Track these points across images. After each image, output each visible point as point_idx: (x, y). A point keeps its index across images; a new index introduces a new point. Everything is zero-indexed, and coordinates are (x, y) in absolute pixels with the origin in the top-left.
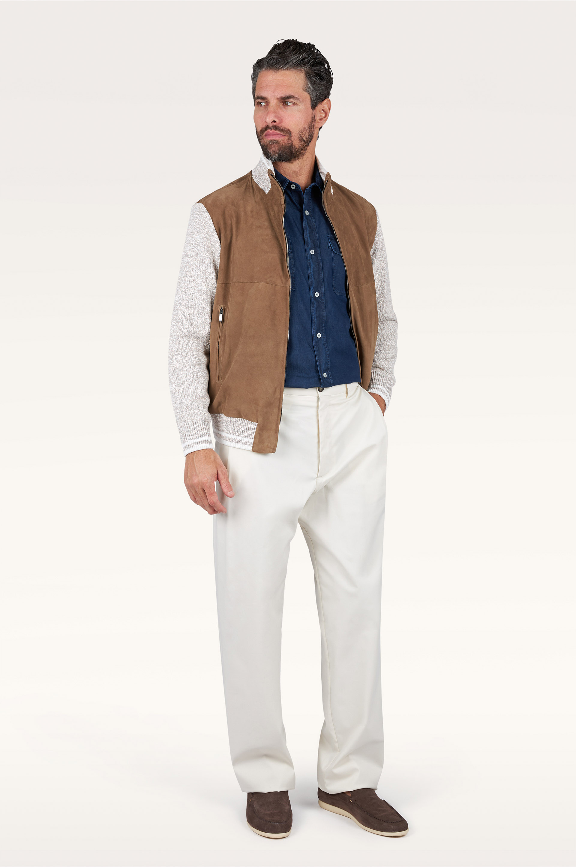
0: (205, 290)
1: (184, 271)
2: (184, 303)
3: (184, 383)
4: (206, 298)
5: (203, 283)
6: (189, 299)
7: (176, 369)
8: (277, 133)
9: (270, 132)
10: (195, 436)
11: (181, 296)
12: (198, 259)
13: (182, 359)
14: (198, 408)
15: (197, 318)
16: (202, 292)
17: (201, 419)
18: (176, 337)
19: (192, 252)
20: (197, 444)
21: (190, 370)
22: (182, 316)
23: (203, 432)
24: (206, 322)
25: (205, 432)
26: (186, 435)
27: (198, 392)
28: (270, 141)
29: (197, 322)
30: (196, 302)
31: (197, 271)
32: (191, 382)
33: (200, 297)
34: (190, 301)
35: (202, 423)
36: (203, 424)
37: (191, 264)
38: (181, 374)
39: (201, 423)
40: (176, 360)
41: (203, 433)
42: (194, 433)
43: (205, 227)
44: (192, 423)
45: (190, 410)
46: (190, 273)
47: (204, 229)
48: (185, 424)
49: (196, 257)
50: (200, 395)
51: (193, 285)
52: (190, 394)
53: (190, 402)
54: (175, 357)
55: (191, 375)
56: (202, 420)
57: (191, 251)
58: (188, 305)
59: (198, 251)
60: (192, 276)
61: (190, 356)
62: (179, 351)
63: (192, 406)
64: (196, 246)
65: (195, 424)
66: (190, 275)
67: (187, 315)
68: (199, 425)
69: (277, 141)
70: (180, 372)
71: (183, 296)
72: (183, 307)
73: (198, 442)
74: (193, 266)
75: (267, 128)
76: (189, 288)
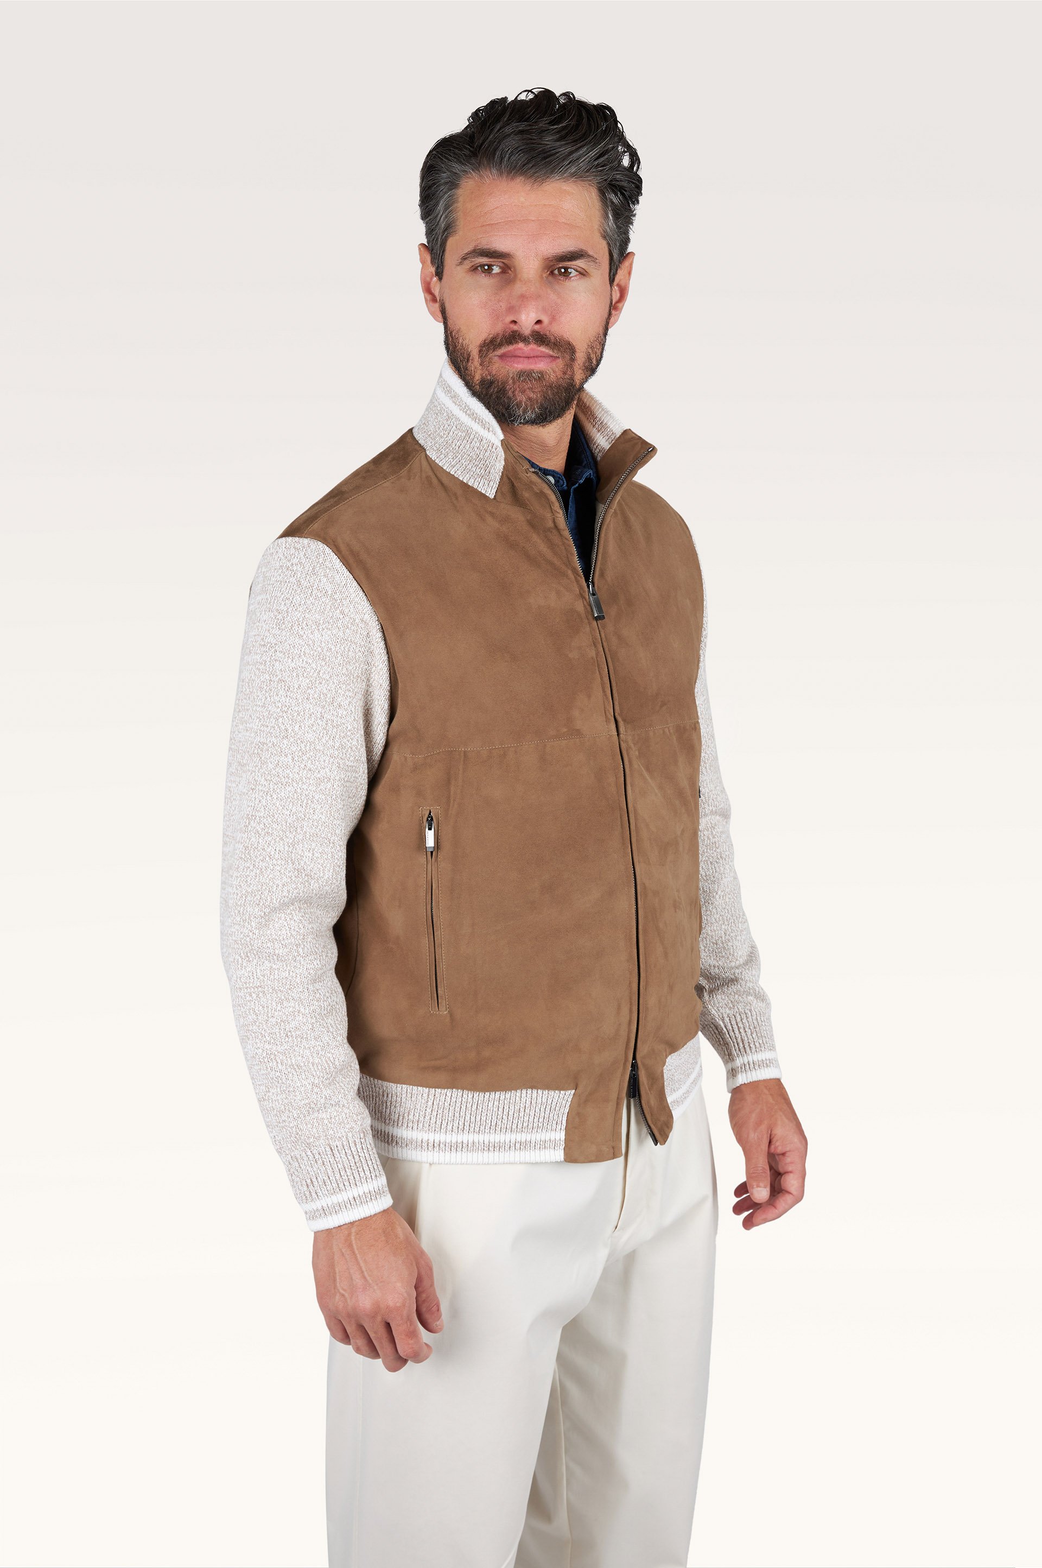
0: (337, 778)
1: (274, 727)
2: (276, 816)
3: (289, 1034)
4: (339, 800)
5: (332, 760)
6: (291, 804)
7: (261, 995)
8: (542, 352)
9: (525, 348)
10: (341, 1185)
11: (269, 798)
12: (316, 696)
13: (274, 966)
14: (337, 1104)
15: (313, 854)
16: (329, 785)
17: (350, 1135)
18: (256, 910)
19: (298, 676)
20: (348, 1205)
21: (302, 997)
22: (272, 853)
23: (360, 1170)
24: (336, 861)
25: (366, 1168)
26: (316, 1183)
27: (329, 1055)
28: (521, 373)
29: (312, 866)
30: (311, 811)
31: (314, 728)
32: (309, 1032)
33: (323, 797)
34: (294, 810)
35: (355, 1144)
36: (359, 1146)
37: (296, 709)
38: (279, 1008)
39: (352, 1145)
40: (258, 971)
41: (362, 1174)
42: (338, 1176)
43: (342, 612)
44: (328, 1149)
45: (318, 1111)
46: (293, 734)
47: (341, 617)
48: (309, 1153)
49: (309, 691)
50: (337, 1063)
51: (302, 766)
52: (311, 1065)
53: (315, 1090)
54: (255, 961)
55: (307, 1011)
56: (353, 1136)
57: (295, 674)
58: (289, 821)
59: (315, 675)
60: (299, 741)
61: (298, 959)
62: (269, 945)
63: (323, 1101)
64: (310, 661)
65: (336, 1152)
66: (292, 740)
67: (287, 848)
68: (349, 1152)
69: (541, 373)
70: (274, 1004)
71: (275, 796)
72: (275, 826)
73: (352, 1201)
74: (302, 713)
75: (513, 337)
76: (291, 775)
